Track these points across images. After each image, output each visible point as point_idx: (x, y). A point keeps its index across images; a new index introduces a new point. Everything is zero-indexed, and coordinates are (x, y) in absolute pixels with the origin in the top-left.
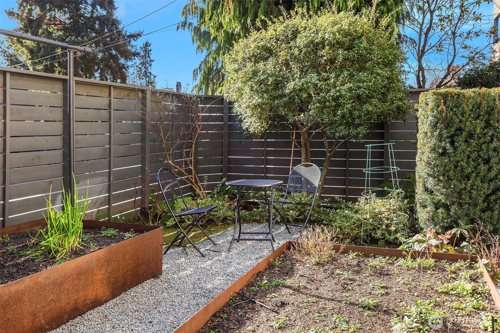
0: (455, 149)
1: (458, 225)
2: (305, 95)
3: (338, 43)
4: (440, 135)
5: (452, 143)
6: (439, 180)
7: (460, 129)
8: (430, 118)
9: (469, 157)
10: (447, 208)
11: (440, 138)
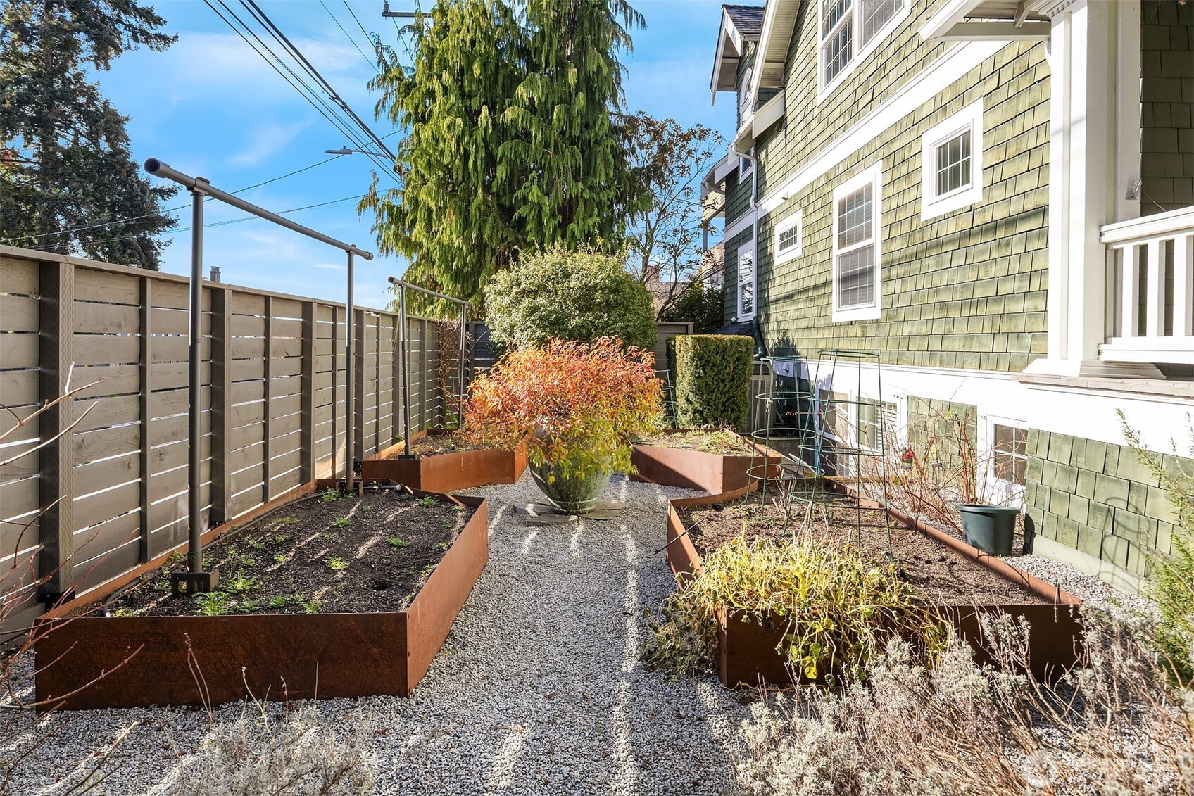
0: (705, 373)
1: (707, 422)
2: (585, 331)
3: (606, 287)
4: (696, 365)
5: (704, 370)
6: (697, 394)
7: (708, 361)
8: (690, 354)
9: (713, 379)
10: (701, 413)
11: (696, 367)
